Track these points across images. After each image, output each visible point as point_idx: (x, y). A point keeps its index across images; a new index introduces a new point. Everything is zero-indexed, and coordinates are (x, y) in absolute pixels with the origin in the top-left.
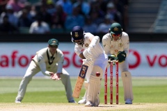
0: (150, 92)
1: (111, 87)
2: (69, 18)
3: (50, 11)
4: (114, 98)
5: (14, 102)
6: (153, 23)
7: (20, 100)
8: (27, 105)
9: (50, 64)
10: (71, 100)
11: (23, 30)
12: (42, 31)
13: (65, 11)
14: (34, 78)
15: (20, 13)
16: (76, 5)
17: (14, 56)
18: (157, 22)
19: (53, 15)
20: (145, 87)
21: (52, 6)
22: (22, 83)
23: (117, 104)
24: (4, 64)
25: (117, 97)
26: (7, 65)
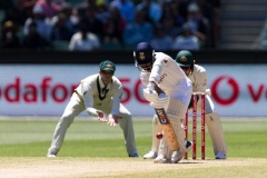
0: (254, 140)
1: (194, 134)
2: (129, 27)
3: (101, 16)
4: (199, 149)
5: (45, 155)
6: (258, 35)
7: (55, 153)
8: (66, 160)
9: (101, 98)
10: (132, 154)
11: (59, 45)
12: (88, 47)
13: (124, 16)
14: (76, 119)
15: (55, 20)
16: (140, 7)
17: (44, 86)
19: (105, 21)
20: (246, 133)
21: (104, 8)
22: (58, 127)
23: (203, 158)
24: (30, 97)
25: (203, 148)
26: (35, 100)
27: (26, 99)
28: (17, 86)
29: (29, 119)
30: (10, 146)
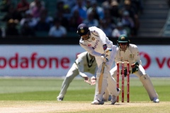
1: (123, 87)
3: (69, 16)
4: (126, 96)
6: (162, 27)
7: (62, 99)
17: (33, 58)
18: (165, 27)
21: (68, 11)
23: (128, 102)
24: (24, 65)
25: (128, 95)
26: (27, 66)
27: (22, 66)
28: (16, 58)
29: (23, 78)
30: (12, 94)
